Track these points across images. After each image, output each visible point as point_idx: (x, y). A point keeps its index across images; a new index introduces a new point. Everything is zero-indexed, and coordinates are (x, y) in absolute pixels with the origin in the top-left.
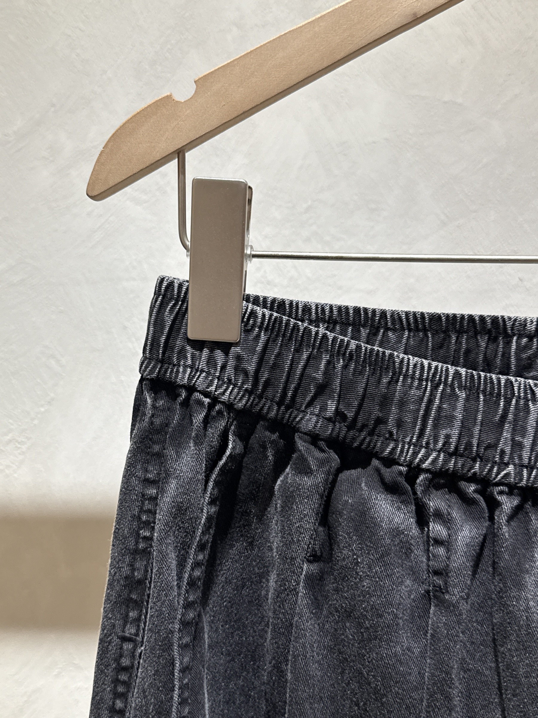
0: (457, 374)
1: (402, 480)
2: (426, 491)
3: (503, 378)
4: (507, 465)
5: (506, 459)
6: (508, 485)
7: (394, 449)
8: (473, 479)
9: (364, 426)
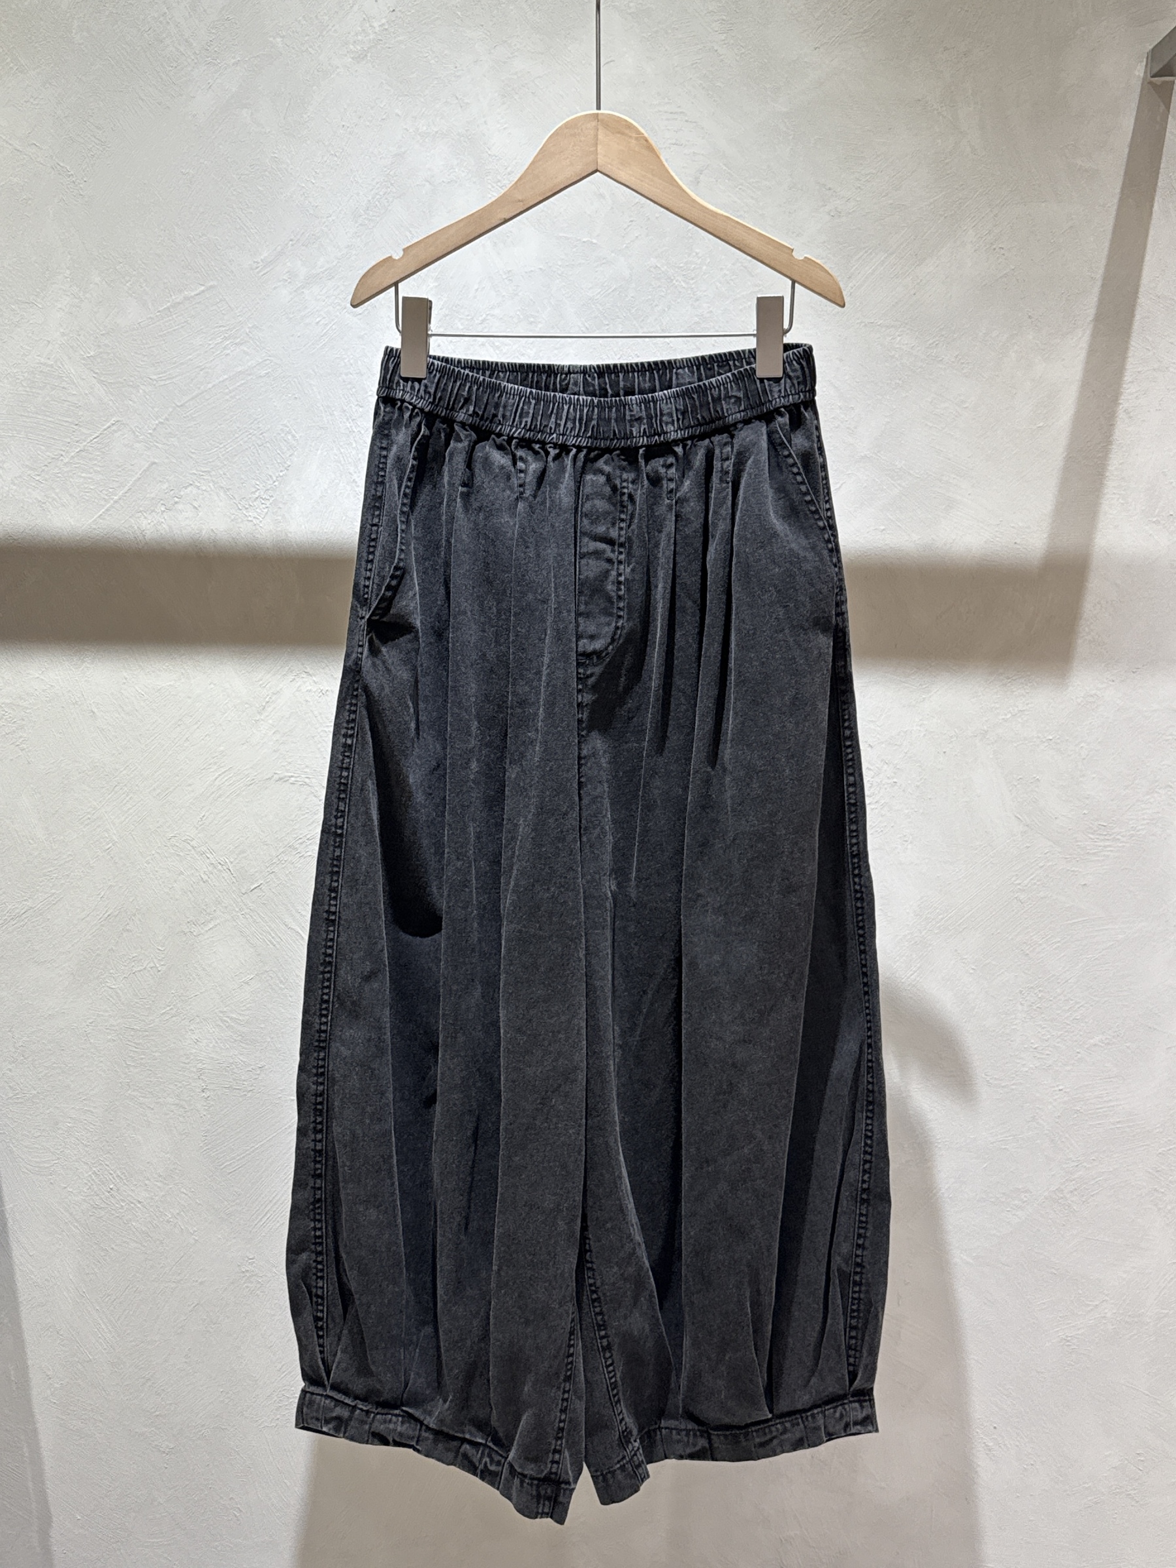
0: (531, 392)
1: (505, 443)
2: (516, 448)
3: (552, 394)
4: (553, 434)
5: (552, 431)
6: (553, 443)
7: (501, 429)
8: (538, 442)
9: (487, 418)
